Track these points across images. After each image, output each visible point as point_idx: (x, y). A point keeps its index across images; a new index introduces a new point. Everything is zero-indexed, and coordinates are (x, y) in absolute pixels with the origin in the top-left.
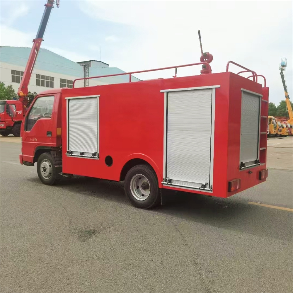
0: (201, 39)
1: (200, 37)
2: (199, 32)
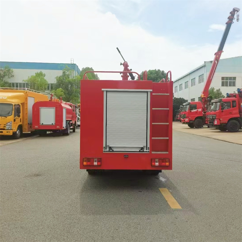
0: (121, 53)
1: (119, 52)
2: (117, 48)
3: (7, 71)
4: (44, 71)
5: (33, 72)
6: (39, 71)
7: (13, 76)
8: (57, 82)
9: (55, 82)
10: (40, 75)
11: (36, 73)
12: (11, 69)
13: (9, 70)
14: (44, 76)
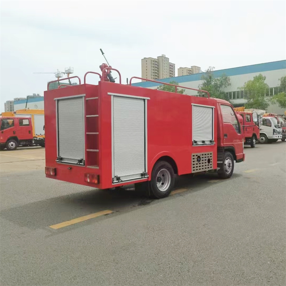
3: (224, 79)
4: (264, 74)
5: (250, 77)
6: (257, 74)
7: (229, 85)
8: (281, 85)
9: (278, 85)
10: (259, 79)
11: (254, 77)
12: (228, 77)
13: (226, 78)
14: (265, 80)
